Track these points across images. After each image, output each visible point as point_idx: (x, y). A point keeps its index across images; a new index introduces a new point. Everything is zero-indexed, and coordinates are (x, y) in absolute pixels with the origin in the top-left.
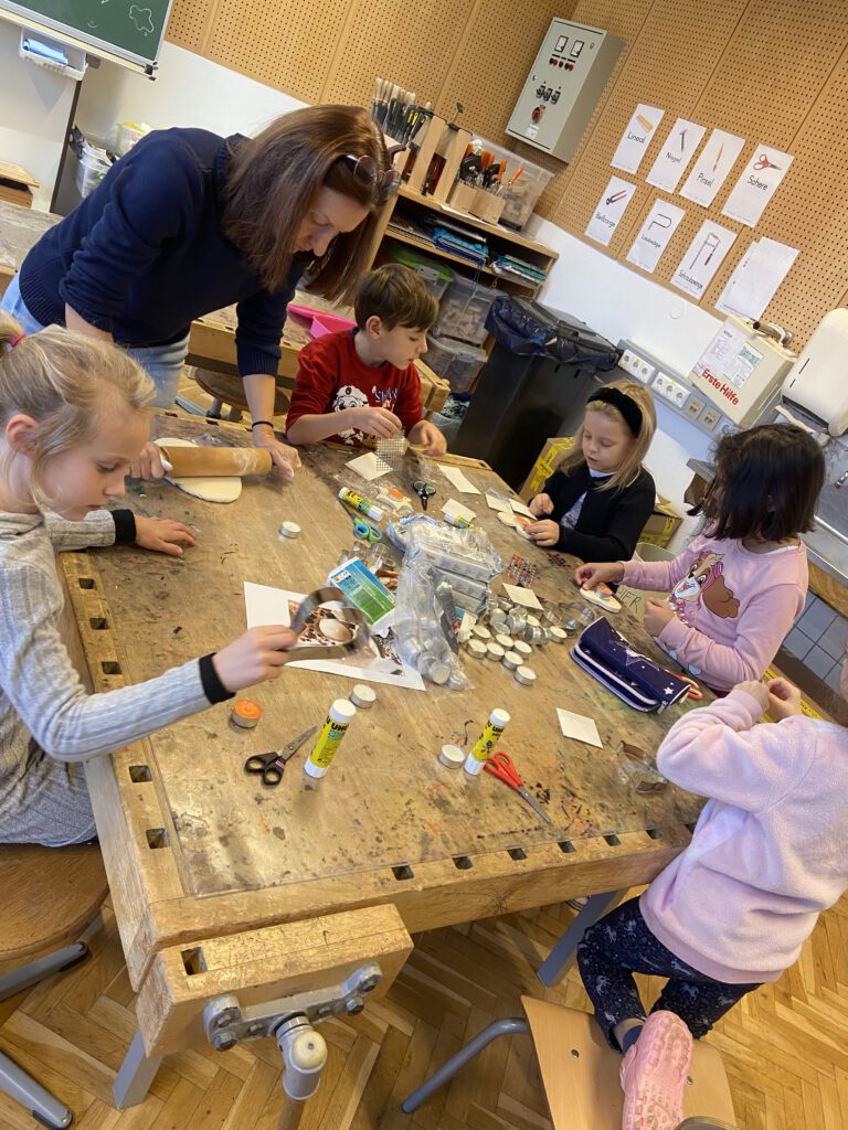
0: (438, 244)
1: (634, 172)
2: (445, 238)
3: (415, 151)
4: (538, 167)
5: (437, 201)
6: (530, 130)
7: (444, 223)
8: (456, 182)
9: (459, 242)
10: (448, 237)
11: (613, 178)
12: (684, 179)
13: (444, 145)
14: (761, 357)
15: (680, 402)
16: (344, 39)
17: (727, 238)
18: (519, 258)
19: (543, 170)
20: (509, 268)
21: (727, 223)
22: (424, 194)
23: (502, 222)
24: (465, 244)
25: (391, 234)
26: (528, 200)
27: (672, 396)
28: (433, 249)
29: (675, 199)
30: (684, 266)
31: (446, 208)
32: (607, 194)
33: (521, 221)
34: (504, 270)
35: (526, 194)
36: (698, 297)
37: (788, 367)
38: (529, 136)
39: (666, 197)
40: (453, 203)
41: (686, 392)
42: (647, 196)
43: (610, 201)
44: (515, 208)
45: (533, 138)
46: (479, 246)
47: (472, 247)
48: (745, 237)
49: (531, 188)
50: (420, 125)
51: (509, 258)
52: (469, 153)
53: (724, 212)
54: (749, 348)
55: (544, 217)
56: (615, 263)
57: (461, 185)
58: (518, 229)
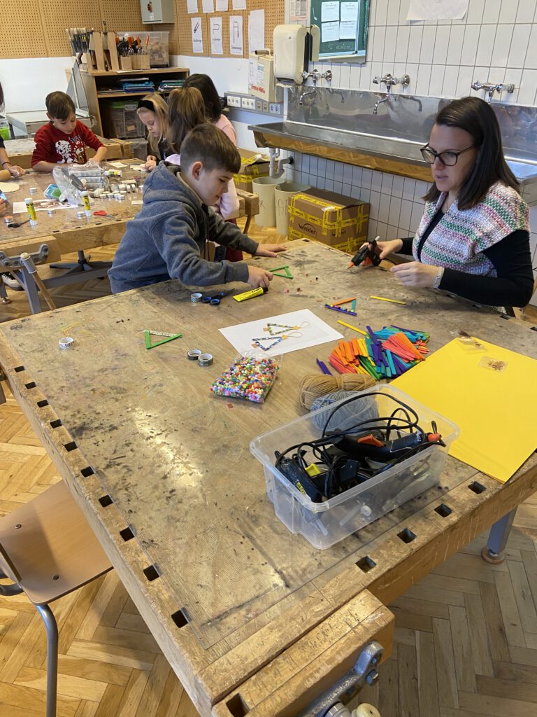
0: (127, 91)
1: (197, 12)
2: (128, 86)
3: (93, 53)
4: (158, 32)
5: (116, 70)
6: (151, 17)
7: (125, 80)
8: (119, 58)
9: (136, 85)
10: (129, 85)
11: (192, 19)
12: (215, 6)
13: (105, 43)
14: (263, 66)
15: (254, 107)
16: (43, 18)
17: (239, 19)
18: (171, 79)
19: (161, 32)
20: (166, 86)
21: (236, 13)
22: (107, 70)
23: (152, 67)
24: (140, 85)
25: (100, 96)
26: (164, 50)
27: (250, 107)
28: (125, 94)
29: (216, 14)
30: (232, 43)
31: (120, 72)
32: (193, 29)
33: (166, 61)
34: (165, 88)
35: (161, 48)
36: (242, 54)
37: (272, 63)
38: (151, 20)
39: (212, 15)
40: (123, 68)
41: (253, 101)
42: (206, 18)
43: (195, 30)
44: (159, 57)
45: (153, 19)
46: (147, 83)
47: (144, 85)
48: (245, 14)
49: (162, 44)
50: (88, 40)
51: (164, 81)
52: (118, 41)
53: (234, 9)
54: (260, 65)
55: (177, 54)
56: (209, 58)
57: (121, 57)
58: (167, 66)
